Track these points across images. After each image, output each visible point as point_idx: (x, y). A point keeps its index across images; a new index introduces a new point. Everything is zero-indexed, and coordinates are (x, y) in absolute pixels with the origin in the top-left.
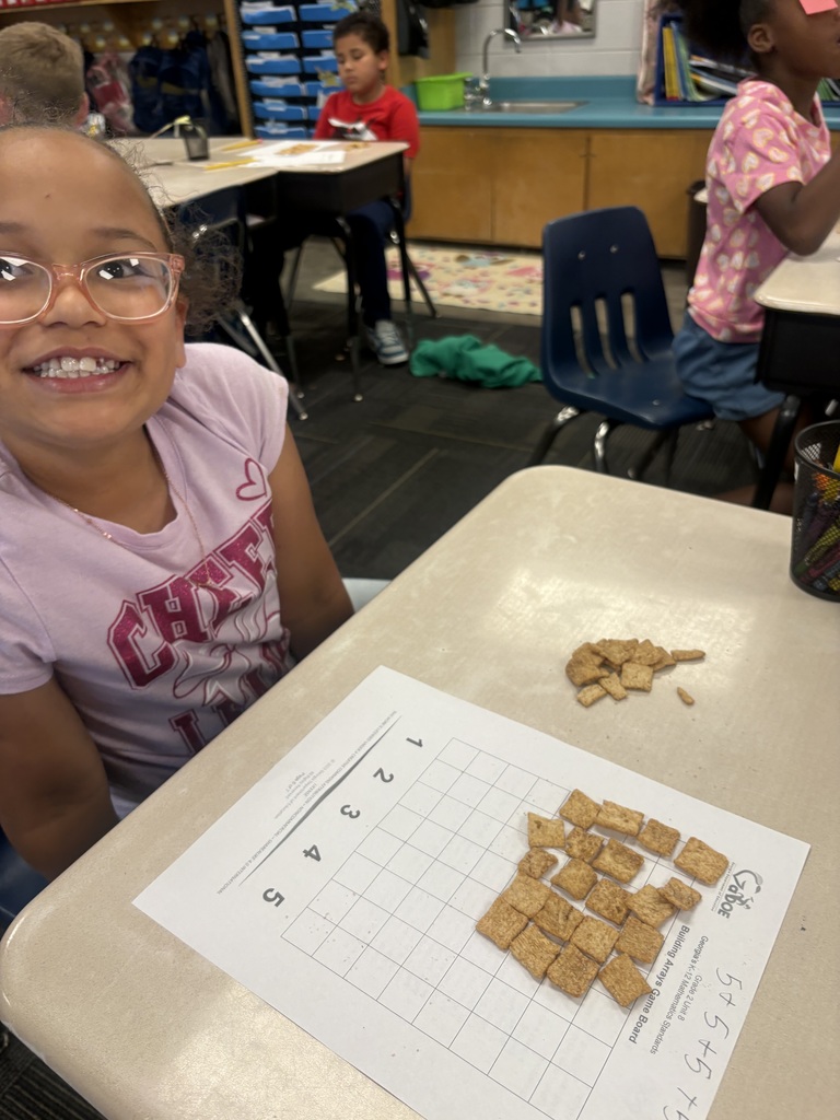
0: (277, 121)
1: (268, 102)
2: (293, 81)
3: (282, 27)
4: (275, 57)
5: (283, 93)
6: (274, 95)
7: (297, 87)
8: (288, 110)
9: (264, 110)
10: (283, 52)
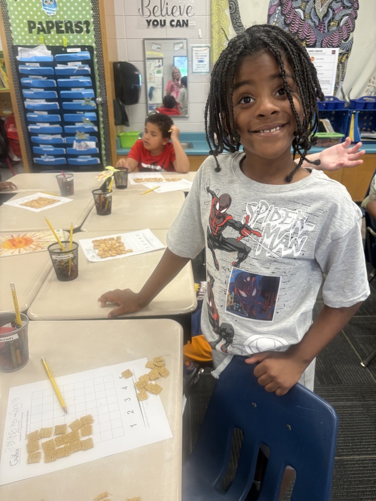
0: (48, 155)
1: (41, 146)
2: (59, 136)
3: (51, 112)
4: (47, 125)
5: (51, 142)
6: (46, 143)
7: (61, 139)
8: (54, 150)
9: (41, 150)
10: (51, 123)
